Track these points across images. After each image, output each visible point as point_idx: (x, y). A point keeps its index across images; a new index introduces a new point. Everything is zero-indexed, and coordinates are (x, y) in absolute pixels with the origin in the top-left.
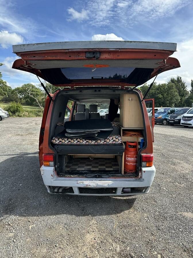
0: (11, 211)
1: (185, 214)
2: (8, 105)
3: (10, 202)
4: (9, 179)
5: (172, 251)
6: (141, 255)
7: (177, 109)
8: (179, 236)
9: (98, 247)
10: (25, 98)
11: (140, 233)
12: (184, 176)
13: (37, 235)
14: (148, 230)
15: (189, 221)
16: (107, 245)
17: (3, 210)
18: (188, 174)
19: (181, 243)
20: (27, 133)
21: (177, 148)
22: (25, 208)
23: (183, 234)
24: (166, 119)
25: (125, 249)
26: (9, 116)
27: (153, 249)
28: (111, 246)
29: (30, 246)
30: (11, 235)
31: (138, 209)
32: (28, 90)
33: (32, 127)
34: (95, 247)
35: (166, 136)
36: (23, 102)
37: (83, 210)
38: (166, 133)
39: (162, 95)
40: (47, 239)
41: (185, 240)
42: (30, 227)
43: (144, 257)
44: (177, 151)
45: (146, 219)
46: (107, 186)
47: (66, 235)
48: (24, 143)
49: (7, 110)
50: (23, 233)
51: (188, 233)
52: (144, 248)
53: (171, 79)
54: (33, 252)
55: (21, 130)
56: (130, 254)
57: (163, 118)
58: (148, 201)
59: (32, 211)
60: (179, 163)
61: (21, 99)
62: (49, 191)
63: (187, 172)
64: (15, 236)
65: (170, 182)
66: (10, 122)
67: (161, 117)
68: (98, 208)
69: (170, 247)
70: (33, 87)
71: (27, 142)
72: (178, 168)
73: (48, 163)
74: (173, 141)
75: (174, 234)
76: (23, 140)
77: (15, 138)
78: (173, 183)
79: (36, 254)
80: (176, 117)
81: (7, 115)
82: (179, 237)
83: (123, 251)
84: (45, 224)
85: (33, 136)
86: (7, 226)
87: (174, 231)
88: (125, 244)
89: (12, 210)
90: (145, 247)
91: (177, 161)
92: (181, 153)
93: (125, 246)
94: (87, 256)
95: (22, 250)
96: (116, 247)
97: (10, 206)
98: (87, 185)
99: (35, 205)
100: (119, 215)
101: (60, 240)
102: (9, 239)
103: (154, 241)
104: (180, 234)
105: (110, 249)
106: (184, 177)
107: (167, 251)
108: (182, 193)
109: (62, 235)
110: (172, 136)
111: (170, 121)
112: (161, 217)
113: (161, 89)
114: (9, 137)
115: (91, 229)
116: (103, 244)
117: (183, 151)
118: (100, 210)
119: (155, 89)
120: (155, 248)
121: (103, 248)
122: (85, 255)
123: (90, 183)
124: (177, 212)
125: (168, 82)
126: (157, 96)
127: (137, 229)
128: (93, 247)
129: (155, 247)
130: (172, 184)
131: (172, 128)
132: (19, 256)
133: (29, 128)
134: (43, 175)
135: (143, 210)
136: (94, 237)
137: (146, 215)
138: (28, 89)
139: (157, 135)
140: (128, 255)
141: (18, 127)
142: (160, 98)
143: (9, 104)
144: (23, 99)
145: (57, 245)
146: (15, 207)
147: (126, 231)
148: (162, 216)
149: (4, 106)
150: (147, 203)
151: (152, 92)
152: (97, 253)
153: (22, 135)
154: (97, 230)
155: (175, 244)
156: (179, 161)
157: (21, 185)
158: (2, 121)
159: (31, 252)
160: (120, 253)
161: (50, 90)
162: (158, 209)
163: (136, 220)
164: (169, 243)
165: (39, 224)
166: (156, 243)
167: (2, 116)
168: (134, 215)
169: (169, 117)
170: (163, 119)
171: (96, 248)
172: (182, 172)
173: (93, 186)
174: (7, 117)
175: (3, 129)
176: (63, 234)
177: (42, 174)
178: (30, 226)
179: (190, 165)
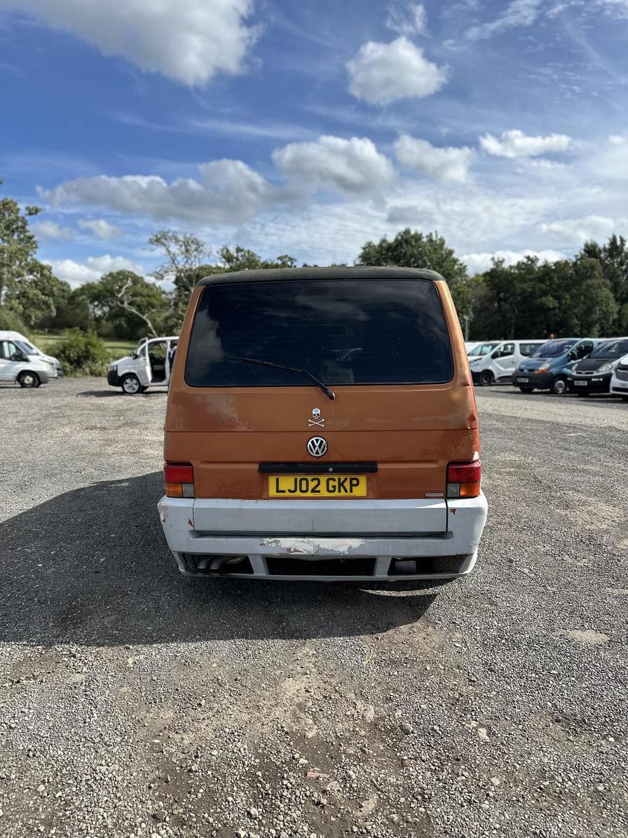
0: (77, 623)
1: (578, 635)
2: (60, 339)
3: (74, 603)
4: (69, 546)
5: (520, 721)
6: (433, 729)
7: (599, 343)
8: (548, 686)
9: (314, 710)
10: (112, 316)
11: (437, 679)
12: (591, 538)
13: (149, 678)
14: (461, 671)
15: (583, 651)
16: (339, 705)
17: (54, 622)
18: (607, 531)
19: (549, 703)
20: (119, 423)
21: (586, 463)
22: (114, 617)
23: (561, 683)
24: (563, 376)
25: (389, 715)
26: (63, 372)
27: (469, 716)
28: (351, 708)
29: (130, 703)
30: (78, 678)
31: (438, 622)
32: (119, 291)
33: (133, 405)
34: (307, 710)
35: (555, 427)
36: (104, 330)
37: (279, 623)
38: (559, 420)
39: (556, 297)
40: (177, 690)
41: (562, 695)
42: (130, 661)
43: (440, 733)
44: (584, 471)
45: (457, 644)
46: (347, 553)
47: (228, 681)
48: (110, 450)
49: (57, 356)
50: (111, 674)
51: (573, 679)
52: (443, 711)
53: (586, 245)
54: (137, 718)
55: (100, 413)
56: (401, 727)
57: (554, 371)
58: (472, 601)
59: (135, 624)
60: (584, 503)
61: (98, 320)
62: (182, 570)
63: (604, 526)
64: (89, 682)
65: (546, 554)
66: (66, 392)
67: (548, 369)
68: (322, 618)
69: (517, 710)
70: (136, 280)
71: (119, 446)
72: (579, 517)
73: (179, 489)
74: (578, 441)
75: (535, 681)
76: (109, 442)
77: (81, 437)
78: (553, 556)
79: (145, 721)
80: (596, 368)
81: (56, 371)
82: (545, 688)
83: (383, 719)
84: (170, 654)
85: (137, 431)
86: (66, 660)
87: (534, 675)
88: (390, 704)
89: (79, 621)
90: (446, 712)
91: (577, 496)
92: (595, 474)
93: (390, 709)
94: (282, 727)
95: (108, 712)
96: (365, 710)
97: (74, 612)
98: (289, 550)
99: (143, 610)
100: (380, 635)
101: (212, 690)
102: (75, 686)
103: (472, 697)
104: (551, 682)
105: (349, 713)
106: (591, 541)
107: (506, 719)
108: (576, 582)
109: (218, 679)
110: (575, 428)
111: (576, 383)
112: (503, 641)
113: (551, 279)
114: (67, 435)
115: (299, 668)
116: (331, 702)
117: (602, 470)
118: (328, 623)
119: (532, 280)
120: (473, 714)
121: (329, 712)
122: (279, 725)
123: (297, 544)
124: (553, 630)
125: (576, 256)
126: (538, 301)
127: (428, 668)
128: (301, 709)
129: (473, 711)
130: (552, 559)
131: (581, 402)
132: (101, 723)
133: (125, 407)
134: (164, 521)
135: (454, 623)
136: (307, 687)
137: (458, 635)
138: (121, 287)
139: (526, 425)
140: (396, 729)
141: (92, 405)
142: (549, 309)
143: (61, 335)
144: (107, 320)
145: (203, 702)
146: (87, 615)
147: (396, 673)
148: (506, 640)
149: (44, 341)
150: (468, 606)
151: (522, 288)
152: (311, 722)
153: (105, 429)
154: (314, 670)
155: (530, 705)
156: (584, 498)
157: (102, 560)
158: (42, 389)
159: (133, 716)
160: (375, 725)
161: (189, 290)
162: (496, 623)
163: (429, 649)
164: (514, 702)
165: (154, 654)
166: (480, 701)
167: (41, 372)
168: (424, 636)
169: (574, 368)
170: (552, 374)
171: (310, 712)
172: (587, 528)
173: (305, 553)
174: (56, 375)
175: (45, 412)
176: (219, 677)
177: (162, 518)
178: (130, 659)
179: (617, 509)
